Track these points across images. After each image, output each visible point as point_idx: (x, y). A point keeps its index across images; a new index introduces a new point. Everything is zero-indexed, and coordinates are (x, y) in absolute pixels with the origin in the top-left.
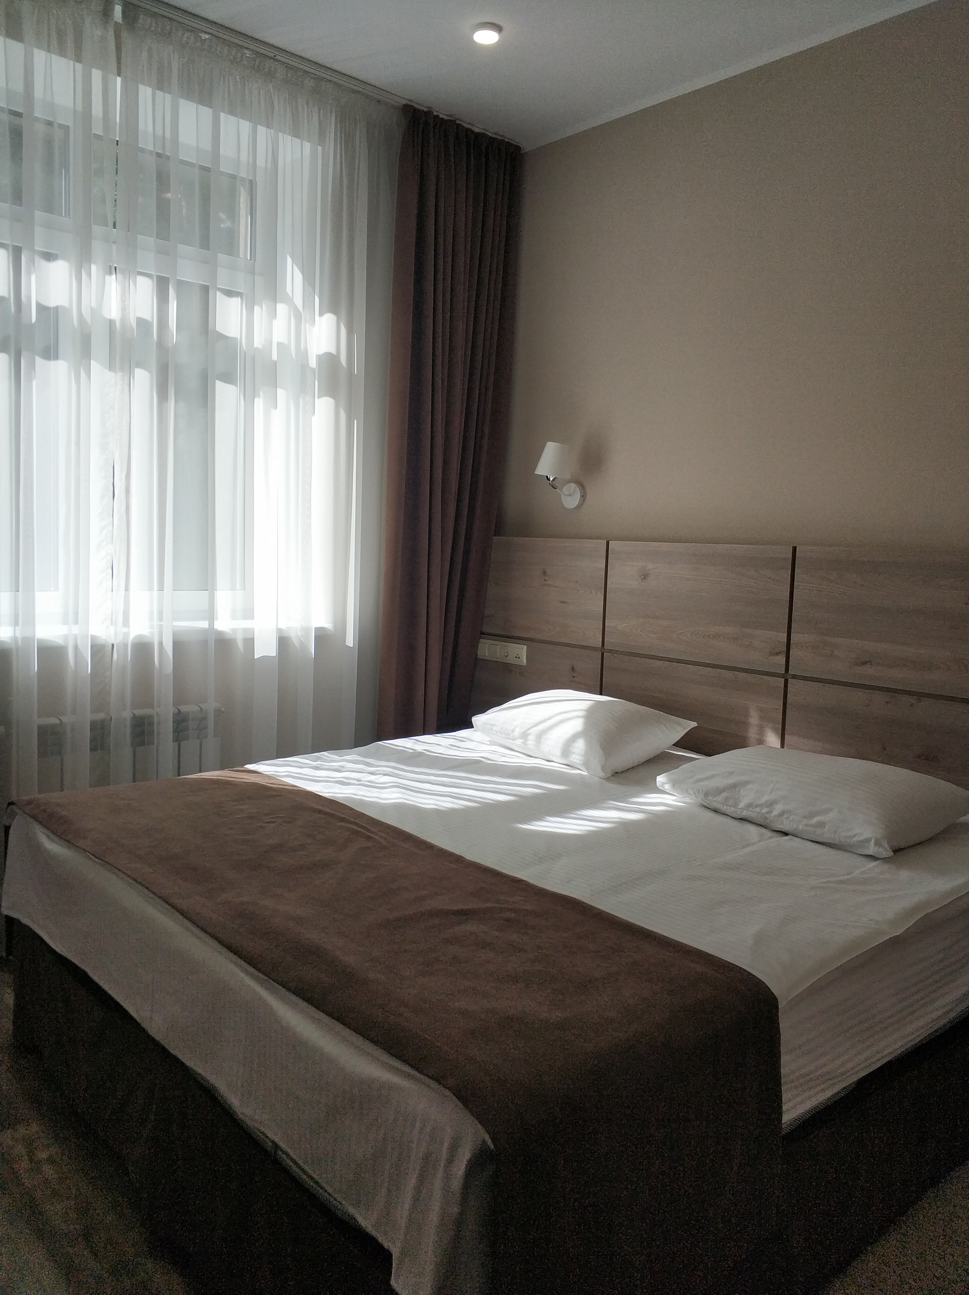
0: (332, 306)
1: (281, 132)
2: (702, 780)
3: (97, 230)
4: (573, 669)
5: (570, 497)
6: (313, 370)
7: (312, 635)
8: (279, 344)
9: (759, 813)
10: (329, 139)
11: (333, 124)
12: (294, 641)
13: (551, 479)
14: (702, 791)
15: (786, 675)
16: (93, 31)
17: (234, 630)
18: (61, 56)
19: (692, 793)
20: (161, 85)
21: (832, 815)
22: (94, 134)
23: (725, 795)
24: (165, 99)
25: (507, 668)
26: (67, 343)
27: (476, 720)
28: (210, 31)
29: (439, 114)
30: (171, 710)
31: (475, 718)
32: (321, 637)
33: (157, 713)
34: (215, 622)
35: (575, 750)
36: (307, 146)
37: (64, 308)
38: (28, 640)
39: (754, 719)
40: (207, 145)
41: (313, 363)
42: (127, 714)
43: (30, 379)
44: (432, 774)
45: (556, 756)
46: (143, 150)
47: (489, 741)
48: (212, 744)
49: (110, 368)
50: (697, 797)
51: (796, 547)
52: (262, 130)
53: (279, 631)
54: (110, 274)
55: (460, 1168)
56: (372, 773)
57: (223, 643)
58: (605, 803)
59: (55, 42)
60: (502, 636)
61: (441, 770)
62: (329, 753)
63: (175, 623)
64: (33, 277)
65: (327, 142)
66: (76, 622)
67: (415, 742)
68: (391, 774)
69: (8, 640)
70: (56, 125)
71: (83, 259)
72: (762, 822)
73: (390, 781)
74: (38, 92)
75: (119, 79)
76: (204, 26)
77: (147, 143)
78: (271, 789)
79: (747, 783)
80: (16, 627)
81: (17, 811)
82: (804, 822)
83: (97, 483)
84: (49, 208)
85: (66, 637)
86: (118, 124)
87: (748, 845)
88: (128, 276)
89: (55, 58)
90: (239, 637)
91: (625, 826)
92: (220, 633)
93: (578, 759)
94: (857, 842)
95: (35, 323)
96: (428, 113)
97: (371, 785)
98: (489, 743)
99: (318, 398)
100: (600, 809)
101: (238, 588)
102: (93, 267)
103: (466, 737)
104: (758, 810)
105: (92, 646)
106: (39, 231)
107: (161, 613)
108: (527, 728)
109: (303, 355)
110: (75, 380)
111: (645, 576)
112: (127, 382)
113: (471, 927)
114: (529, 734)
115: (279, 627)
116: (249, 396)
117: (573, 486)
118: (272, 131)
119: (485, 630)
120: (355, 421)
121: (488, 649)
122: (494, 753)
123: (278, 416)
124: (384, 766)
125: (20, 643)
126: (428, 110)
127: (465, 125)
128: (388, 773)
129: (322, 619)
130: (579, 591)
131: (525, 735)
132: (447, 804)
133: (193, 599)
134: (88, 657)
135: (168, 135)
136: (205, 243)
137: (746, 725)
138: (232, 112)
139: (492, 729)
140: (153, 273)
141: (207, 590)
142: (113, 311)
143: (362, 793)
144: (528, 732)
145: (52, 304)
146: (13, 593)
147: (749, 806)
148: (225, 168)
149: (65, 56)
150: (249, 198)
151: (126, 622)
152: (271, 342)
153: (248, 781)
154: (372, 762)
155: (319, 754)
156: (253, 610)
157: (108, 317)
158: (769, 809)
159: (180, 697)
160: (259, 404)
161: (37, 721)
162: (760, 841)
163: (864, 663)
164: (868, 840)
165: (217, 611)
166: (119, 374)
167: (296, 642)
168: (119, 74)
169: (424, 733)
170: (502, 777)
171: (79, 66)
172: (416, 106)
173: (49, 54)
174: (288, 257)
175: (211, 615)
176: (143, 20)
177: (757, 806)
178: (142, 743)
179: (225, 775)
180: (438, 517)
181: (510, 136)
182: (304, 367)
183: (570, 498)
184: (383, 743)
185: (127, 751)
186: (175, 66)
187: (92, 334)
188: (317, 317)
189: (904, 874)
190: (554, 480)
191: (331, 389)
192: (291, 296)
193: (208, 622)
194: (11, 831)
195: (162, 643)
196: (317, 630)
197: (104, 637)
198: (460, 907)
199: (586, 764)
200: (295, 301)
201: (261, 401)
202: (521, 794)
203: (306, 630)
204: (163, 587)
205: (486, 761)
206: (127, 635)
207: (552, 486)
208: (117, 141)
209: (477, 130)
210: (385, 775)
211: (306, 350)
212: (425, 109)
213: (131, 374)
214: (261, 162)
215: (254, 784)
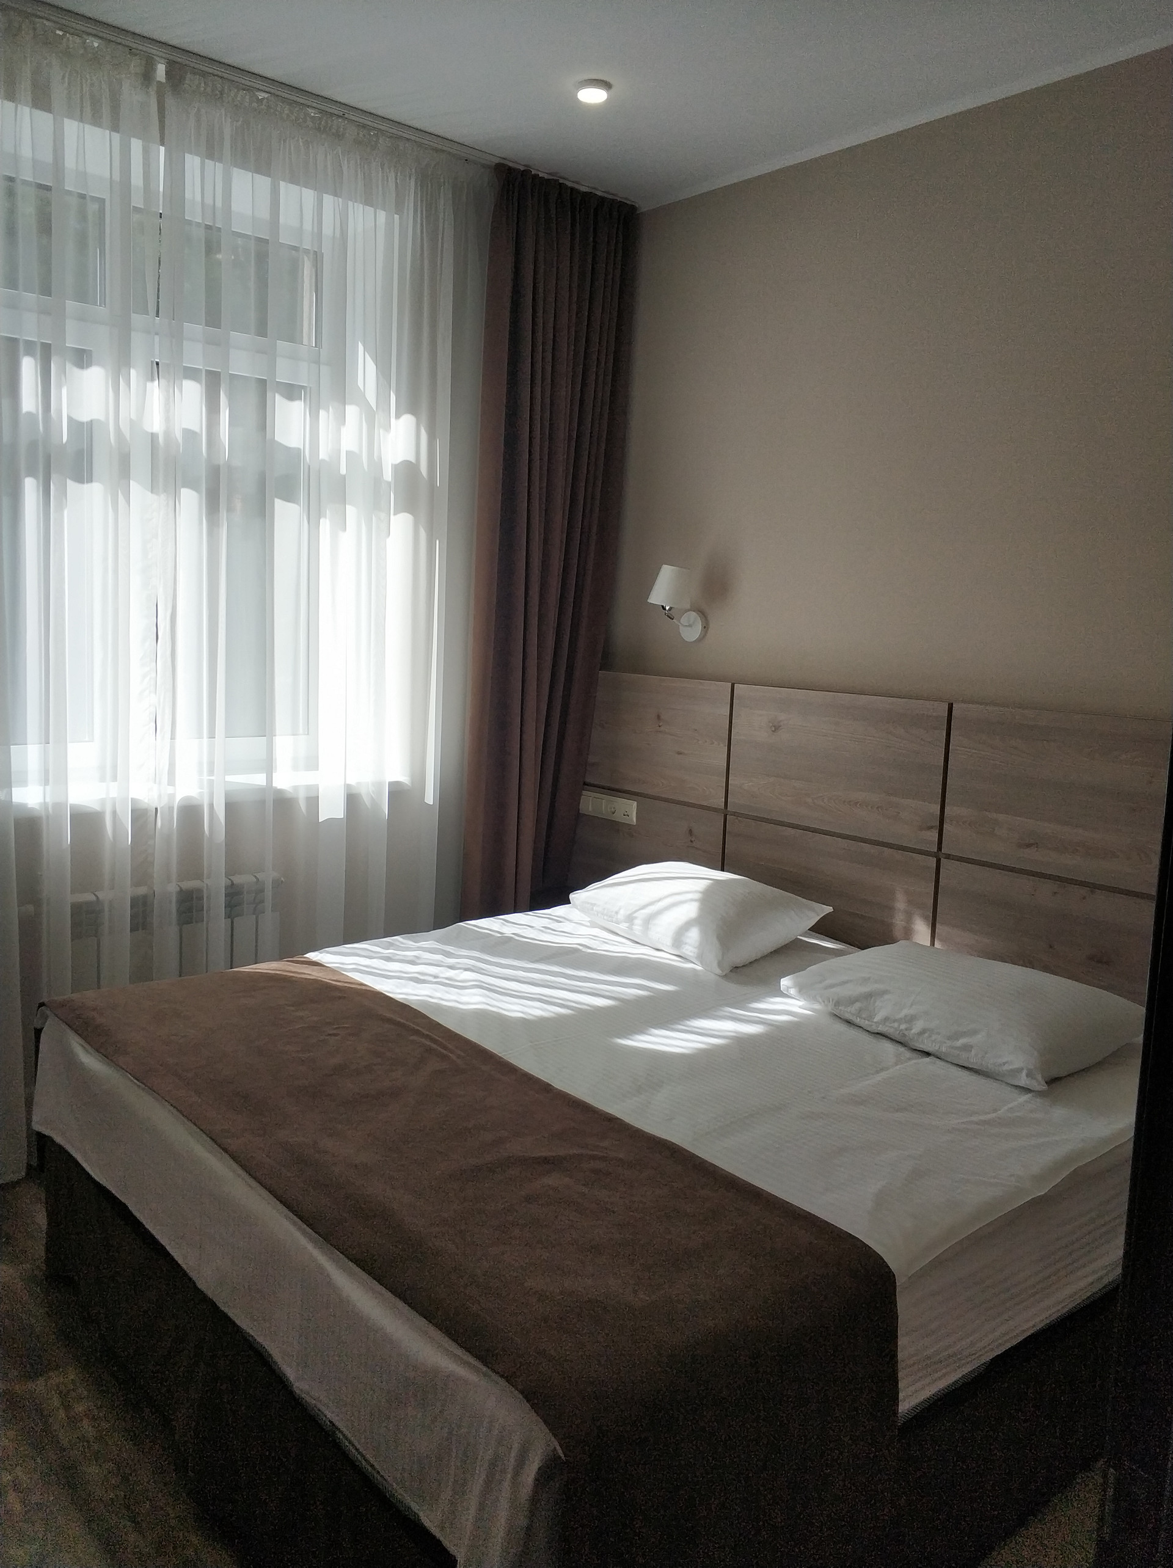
0: (413, 408)
1: (351, 200)
2: (832, 986)
3: (137, 319)
4: (691, 832)
5: (689, 628)
6: (389, 483)
7: (386, 790)
8: (347, 452)
9: (896, 1029)
10: (408, 210)
11: (412, 191)
12: (365, 801)
13: (667, 608)
14: (833, 1000)
15: (939, 855)
16: (132, 95)
17: (296, 788)
18: (95, 126)
19: (821, 1000)
20: (211, 151)
21: (979, 1038)
22: (133, 207)
23: (858, 1005)
24: (216, 169)
25: (614, 826)
26: (101, 461)
27: (574, 898)
28: (267, 89)
29: (539, 173)
30: (223, 882)
31: (573, 896)
32: (397, 793)
33: (207, 885)
34: (273, 774)
35: (688, 941)
36: (382, 216)
37: (98, 421)
38: (59, 806)
39: (901, 904)
40: (264, 214)
41: (388, 475)
42: (173, 888)
43: (60, 508)
44: (520, 968)
45: (667, 945)
46: (190, 223)
47: (589, 921)
48: (269, 921)
49: (152, 490)
50: (826, 1006)
51: (952, 704)
52: (328, 199)
53: (348, 787)
54: (152, 380)
55: (529, 1475)
56: (451, 967)
57: (283, 803)
58: (721, 1010)
59: (88, 110)
60: (609, 789)
61: (532, 962)
62: (403, 938)
63: (229, 778)
64: (64, 391)
65: (405, 211)
66: (115, 778)
67: (502, 923)
68: (473, 969)
69: (37, 807)
70: (88, 197)
71: (122, 362)
72: (898, 1038)
73: (471, 978)
74: (70, 162)
75: (162, 149)
76: (258, 84)
77: (195, 215)
78: (336, 988)
79: (885, 992)
80: (46, 787)
81: (48, 1012)
82: (949, 1043)
83: (138, 624)
84: (82, 295)
85: (103, 802)
86: (161, 194)
87: (882, 1070)
88: (173, 383)
89: (88, 128)
90: (302, 796)
91: (742, 1043)
92: (279, 792)
93: (691, 952)
94: (1006, 1070)
95: (66, 443)
96: (525, 173)
97: (450, 984)
98: (589, 924)
99: (395, 514)
100: (714, 1019)
101: (301, 731)
102: (133, 372)
103: (563, 916)
104: (896, 1025)
105: (132, 811)
106: (71, 326)
107: (211, 764)
108: (634, 910)
109: (377, 466)
110: (112, 506)
111: (776, 728)
112: (171, 503)
113: (554, 1180)
114: (636, 918)
115: (347, 783)
116: (313, 516)
117: (693, 615)
118: (340, 200)
119: (588, 780)
120: (438, 542)
121: (592, 803)
122: (595, 938)
123: (347, 539)
124: (466, 956)
125: (50, 810)
126: (526, 168)
127: (569, 184)
128: (469, 966)
129: (398, 772)
130: (698, 740)
131: (630, 919)
132: (536, 1011)
133: (248, 747)
134: (128, 827)
135: (219, 204)
136: (262, 330)
137: (891, 909)
138: (294, 180)
139: (592, 909)
140: (201, 368)
141: (265, 736)
142: (155, 423)
143: (438, 995)
144: (634, 915)
145: (85, 418)
146: (42, 745)
147: (886, 1019)
148: (285, 239)
149: (100, 126)
150: (314, 270)
151: (171, 782)
152: (339, 451)
153: (309, 977)
154: (452, 951)
155: (392, 939)
156: (317, 757)
157: (150, 431)
158: (908, 1026)
159: (233, 867)
160: (325, 525)
161: (70, 898)
162: (896, 1064)
163: (1029, 846)
164: (1019, 1070)
165: (276, 759)
166: (163, 497)
167: (367, 800)
168: (162, 144)
169: (516, 910)
170: (602, 973)
171: (116, 136)
172: (511, 164)
173: (81, 124)
174: (360, 343)
175: (269, 767)
176: (191, 81)
177: (895, 1021)
178: (189, 921)
179: (283, 968)
180: (533, 651)
181: (621, 195)
182: (377, 480)
183: (690, 630)
184: (465, 923)
185: (173, 931)
186: (228, 131)
187: (131, 454)
188: (393, 420)
189: (1059, 1113)
190: (670, 609)
191: (409, 504)
192: (362, 389)
193: (265, 775)
194: (43, 1036)
195: (213, 804)
196: (392, 784)
197: (146, 801)
198: (545, 1153)
199: (701, 958)
200: (367, 396)
201: (328, 521)
202: (623, 997)
203: (379, 785)
204: (215, 734)
205: (584, 950)
206: (172, 796)
207: (668, 616)
208: (161, 214)
209: (583, 189)
210: (466, 970)
211: (380, 458)
212: (522, 168)
213: (176, 495)
214: (327, 230)
215: (316, 981)
